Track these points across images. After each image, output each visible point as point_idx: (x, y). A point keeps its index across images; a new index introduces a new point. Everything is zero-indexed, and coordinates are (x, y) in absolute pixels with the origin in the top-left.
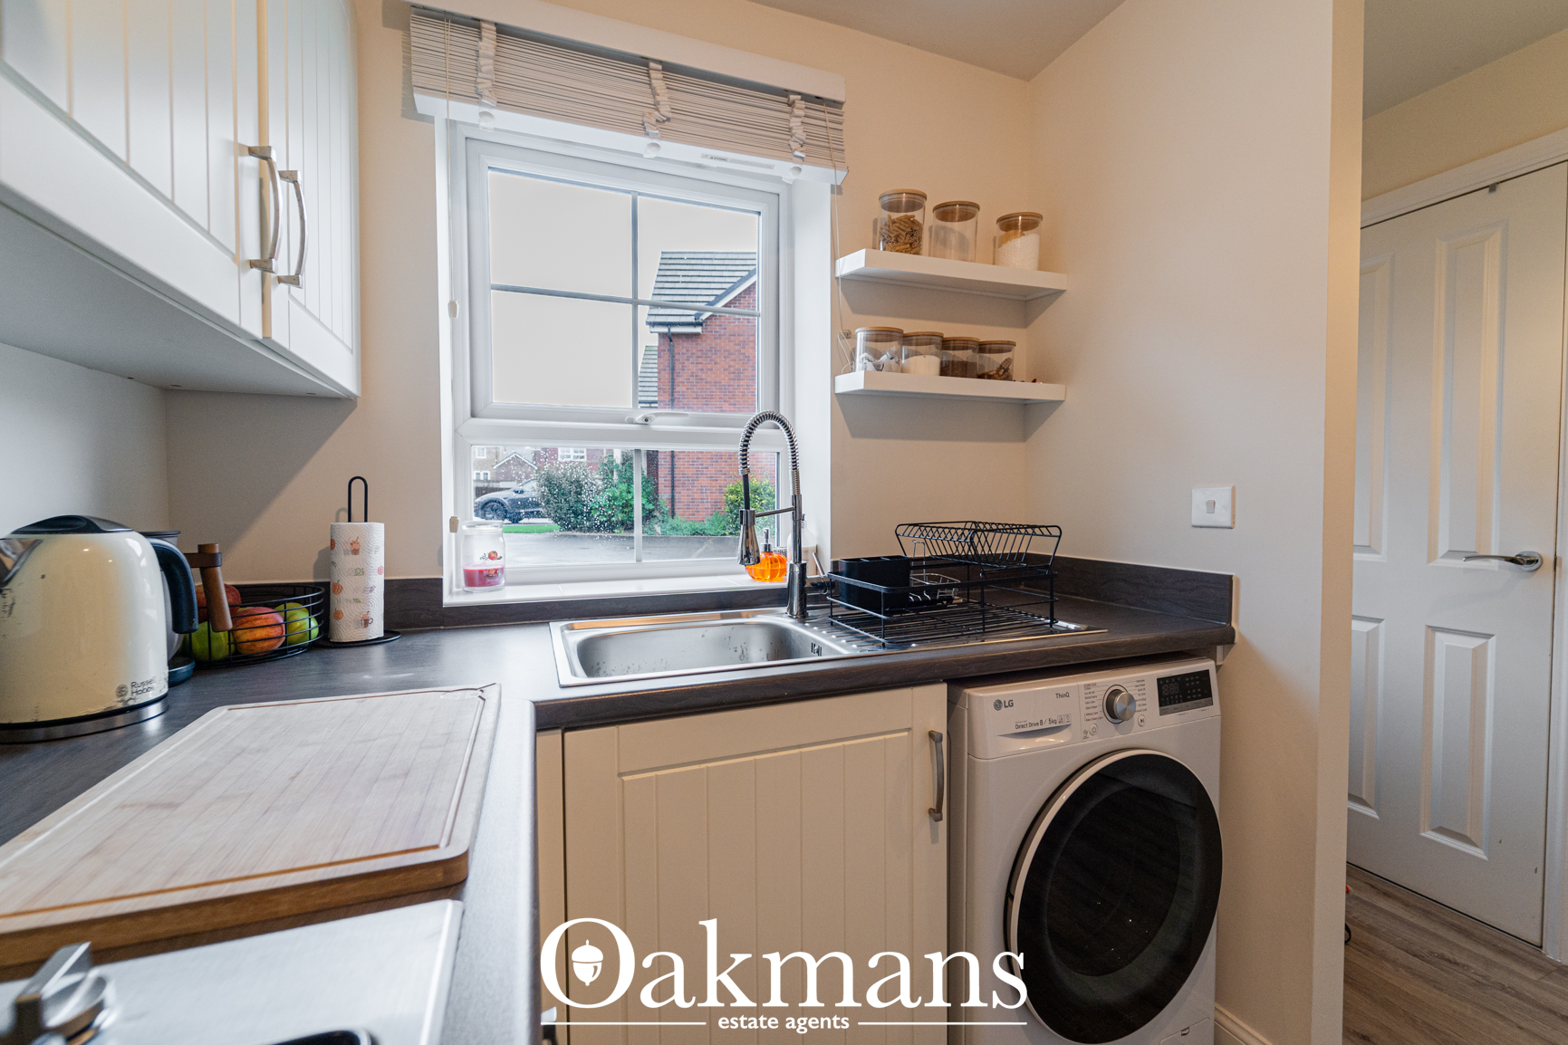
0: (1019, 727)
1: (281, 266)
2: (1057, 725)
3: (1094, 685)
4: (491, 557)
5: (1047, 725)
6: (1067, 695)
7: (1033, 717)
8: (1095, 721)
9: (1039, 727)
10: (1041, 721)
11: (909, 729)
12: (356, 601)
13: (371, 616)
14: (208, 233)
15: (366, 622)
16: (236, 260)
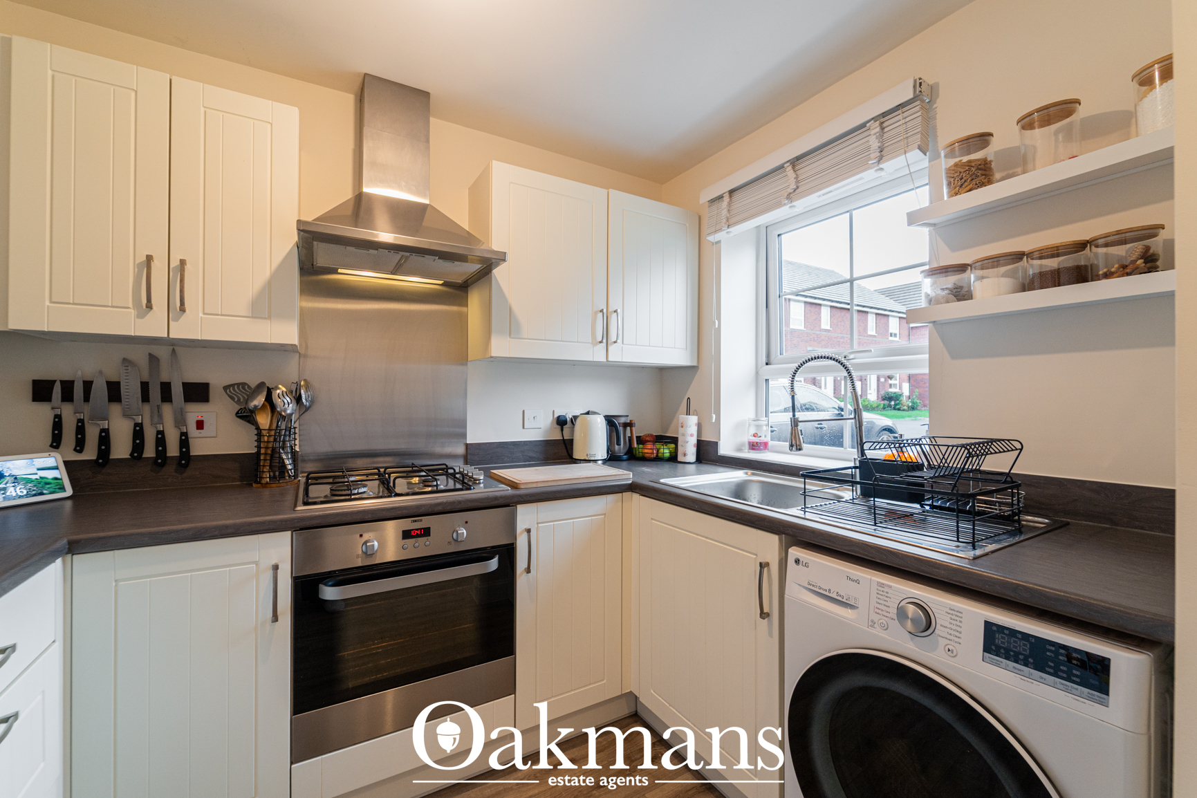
0: (810, 584)
1: (613, 337)
2: (844, 600)
3: (890, 587)
4: (754, 436)
5: (834, 595)
6: (858, 582)
7: (824, 584)
8: (886, 619)
9: (827, 593)
10: (830, 590)
11: (756, 555)
12: (682, 446)
13: (687, 452)
14: (578, 342)
15: (685, 455)
16: (592, 343)
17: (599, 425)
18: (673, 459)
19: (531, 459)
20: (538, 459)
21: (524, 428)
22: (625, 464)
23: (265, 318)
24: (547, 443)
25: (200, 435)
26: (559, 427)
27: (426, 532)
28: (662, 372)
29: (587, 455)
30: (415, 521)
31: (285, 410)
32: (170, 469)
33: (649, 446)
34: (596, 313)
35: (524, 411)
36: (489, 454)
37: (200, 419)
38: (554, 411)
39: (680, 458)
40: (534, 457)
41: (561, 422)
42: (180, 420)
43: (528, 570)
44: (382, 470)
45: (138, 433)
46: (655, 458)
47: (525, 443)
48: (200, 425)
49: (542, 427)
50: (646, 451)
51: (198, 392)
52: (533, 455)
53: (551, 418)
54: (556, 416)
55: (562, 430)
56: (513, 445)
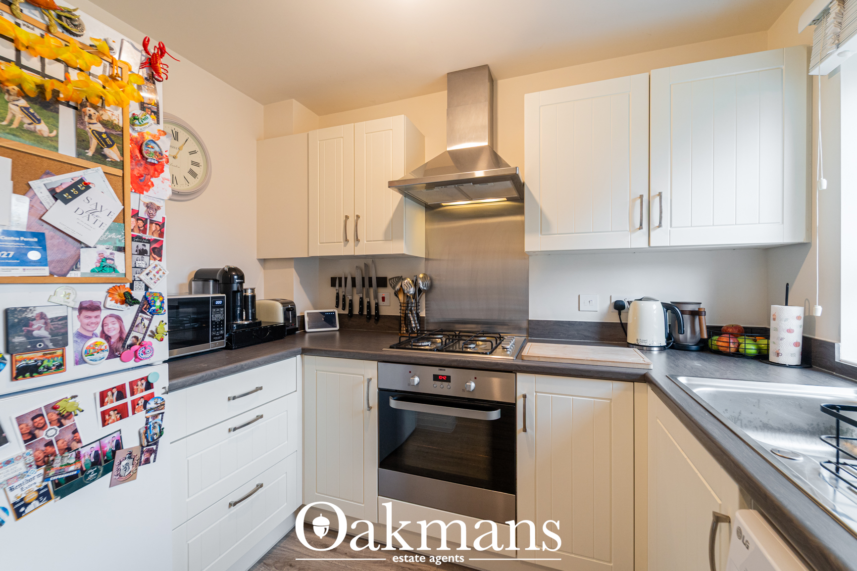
1: (656, 222)
12: (774, 343)
13: (781, 352)
14: (611, 231)
15: (778, 355)
16: (630, 231)
17: (655, 312)
18: (762, 357)
19: (586, 337)
20: (593, 339)
21: (579, 310)
22: (694, 354)
23: (390, 240)
24: (603, 325)
25: (384, 305)
26: (617, 312)
27: (448, 379)
28: (766, 252)
29: (637, 340)
30: (441, 370)
31: (408, 292)
32: (372, 321)
33: (725, 338)
34: (634, 200)
35: (579, 296)
36: (547, 330)
37: (383, 296)
38: (611, 296)
39: (772, 358)
40: (589, 337)
41: (619, 307)
42: (376, 297)
43: (525, 430)
44: (457, 333)
45: (361, 302)
46: (733, 353)
47: (580, 323)
48: (383, 299)
49: (598, 310)
50: (720, 344)
51: (382, 282)
52: (586, 333)
53: (609, 303)
54: (613, 300)
55: (620, 314)
56: (569, 324)
